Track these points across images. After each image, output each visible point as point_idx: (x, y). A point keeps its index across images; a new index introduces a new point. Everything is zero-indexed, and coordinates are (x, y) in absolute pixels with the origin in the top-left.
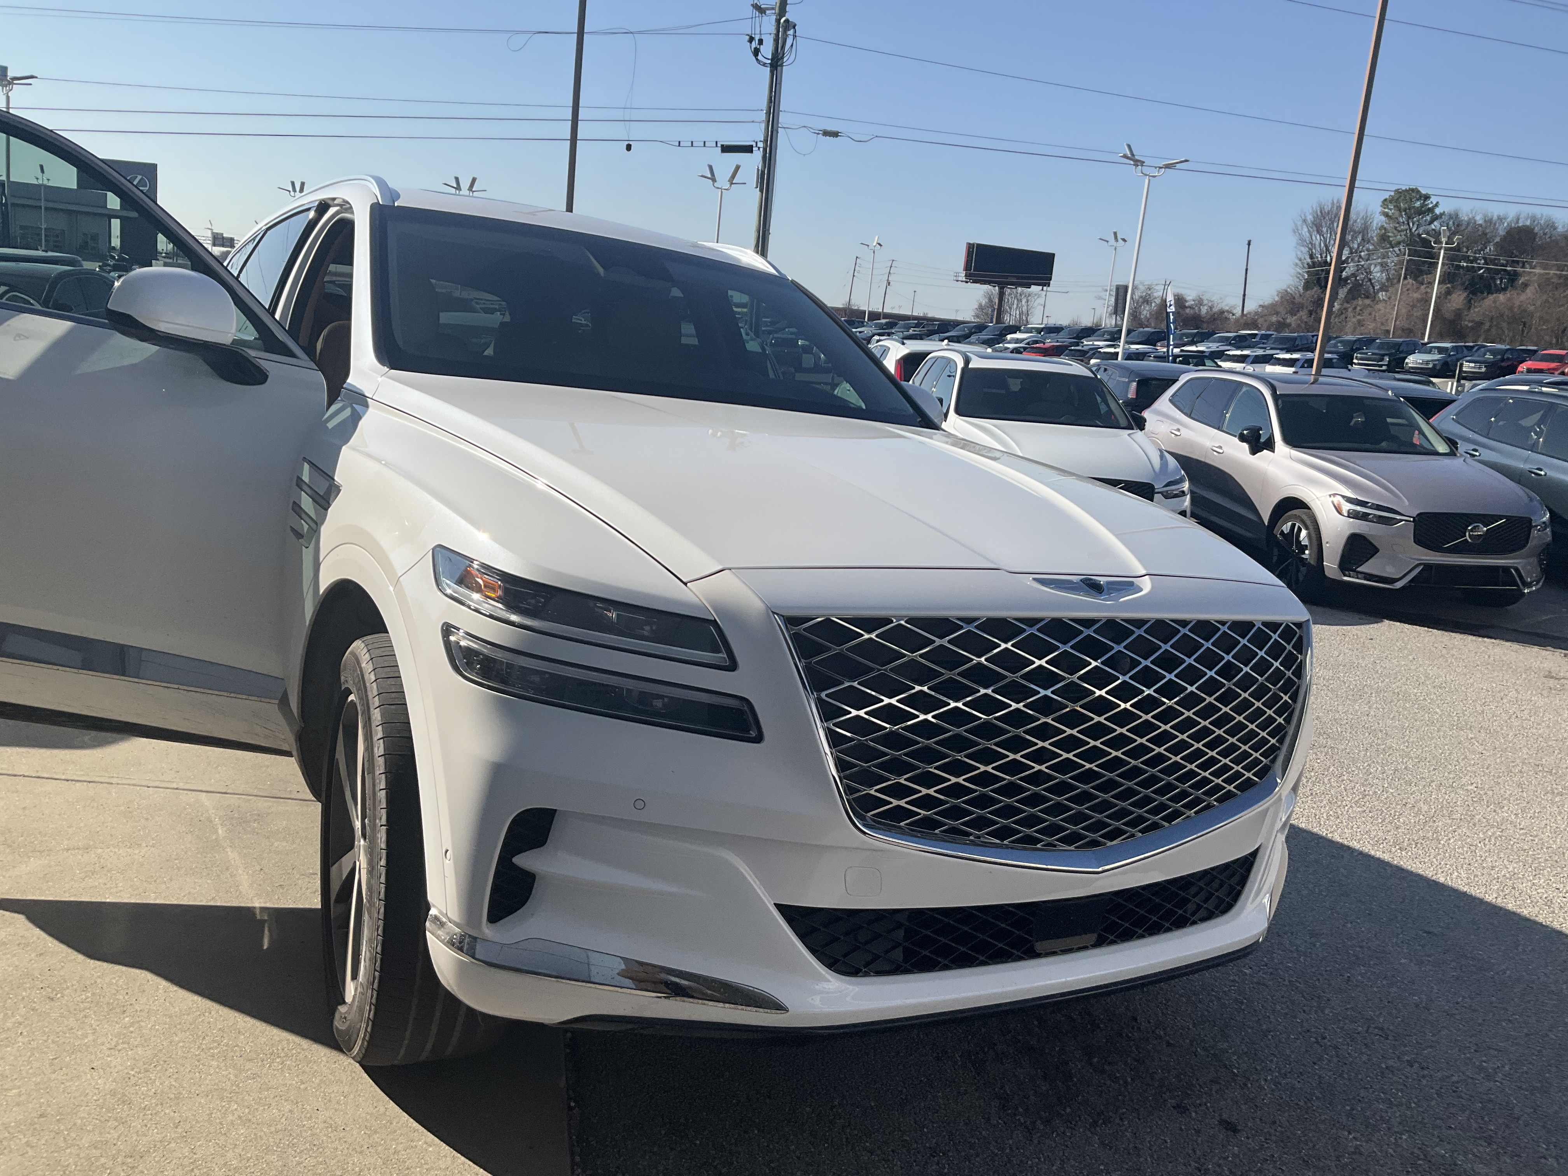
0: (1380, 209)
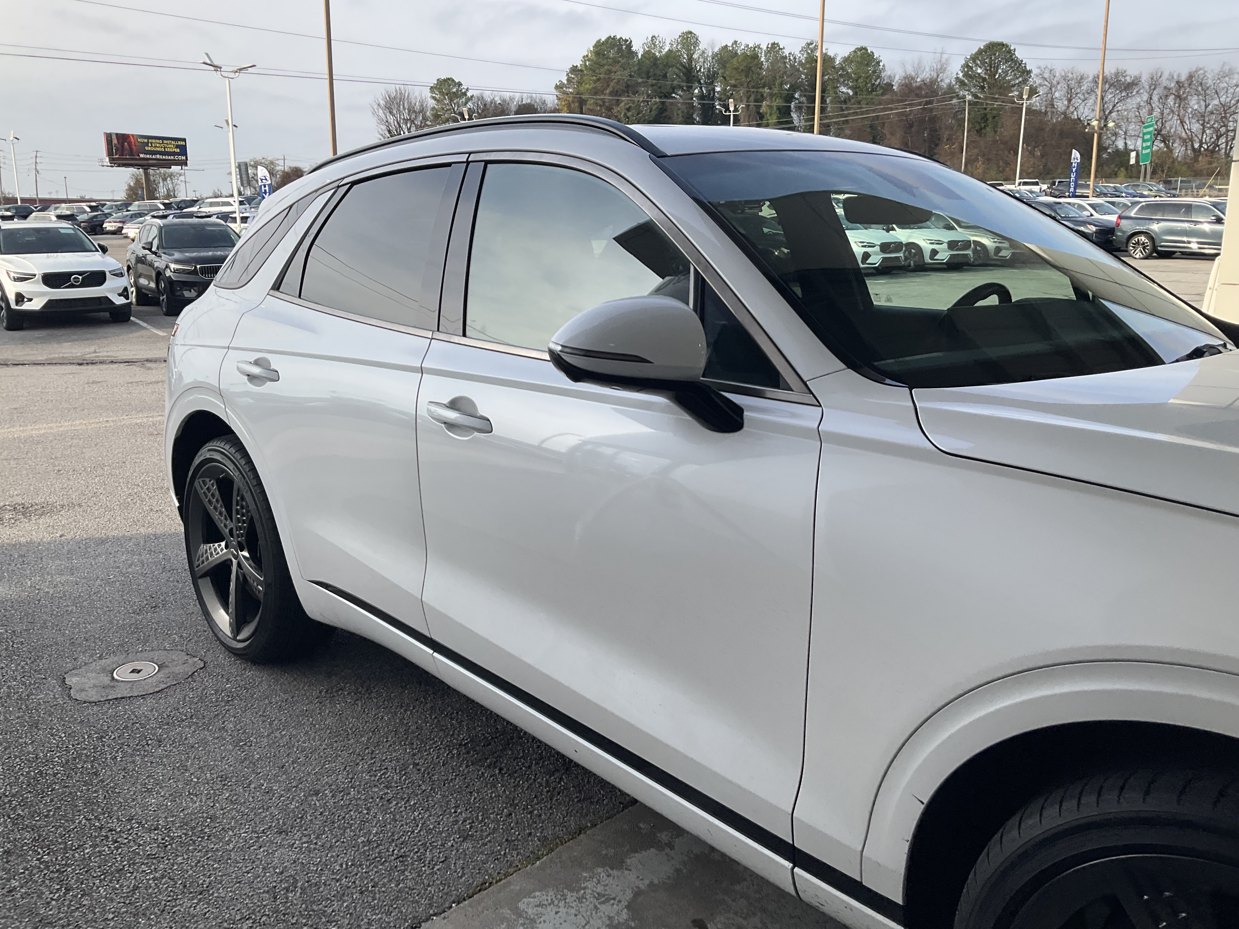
0: (430, 94)
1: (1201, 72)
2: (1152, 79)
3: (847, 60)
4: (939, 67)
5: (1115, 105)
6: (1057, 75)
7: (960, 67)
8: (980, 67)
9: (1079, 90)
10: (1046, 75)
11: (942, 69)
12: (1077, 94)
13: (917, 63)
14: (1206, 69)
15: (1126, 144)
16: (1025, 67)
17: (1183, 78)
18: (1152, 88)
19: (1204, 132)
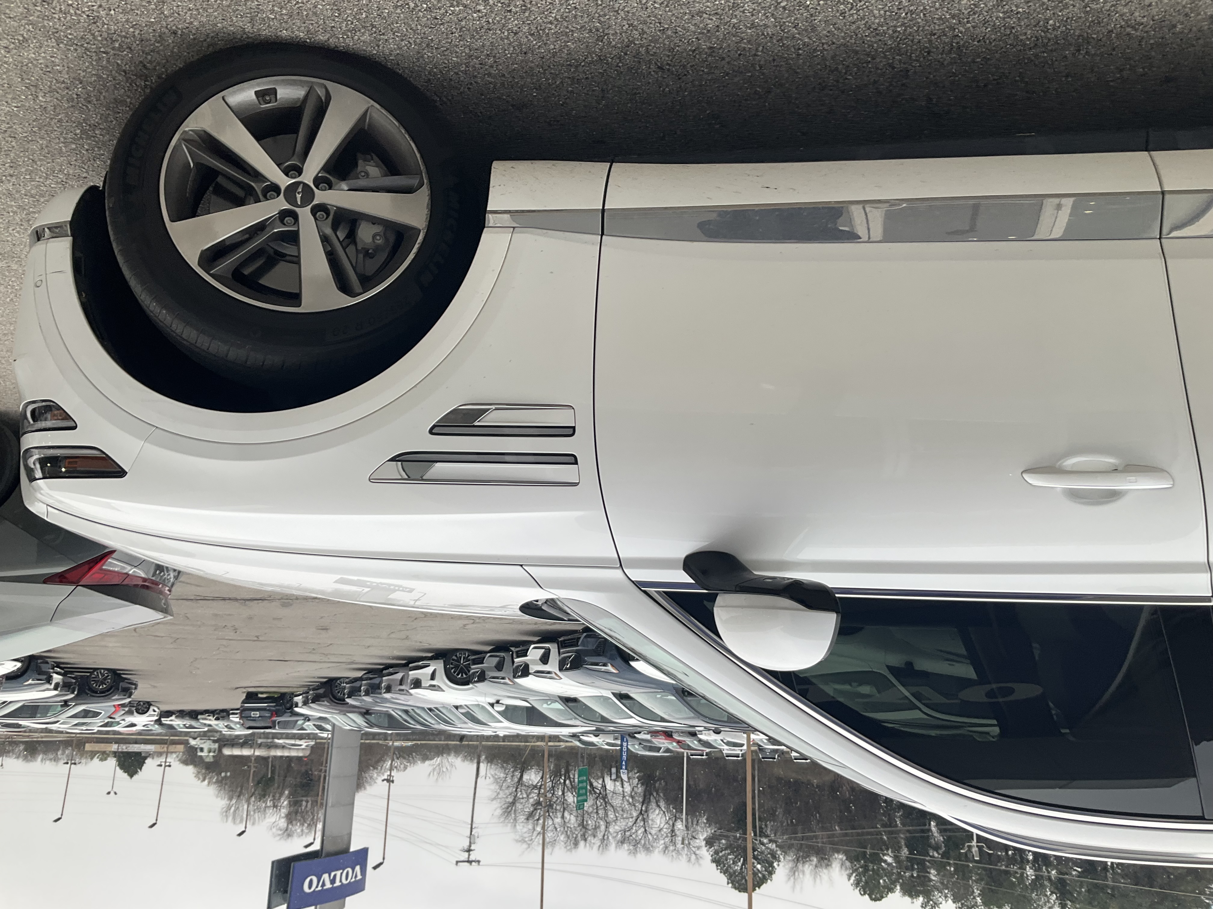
1: (568, 848)
2: (606, 845)
3: (890, 890)
4: (796, 874)
5: (635, 823)
6: (684, 856)
7: (777, 871)
8: (758, 870)
9: (667, 840)
10: (693, 857)
11: (794, 871)
12: (667, 836)
13: (818, 880)
14: (565, 850)
15: (623, 787)
16: (717, 866)
17: (582, 843)
18: (606, 837)
19: (563, 794)
